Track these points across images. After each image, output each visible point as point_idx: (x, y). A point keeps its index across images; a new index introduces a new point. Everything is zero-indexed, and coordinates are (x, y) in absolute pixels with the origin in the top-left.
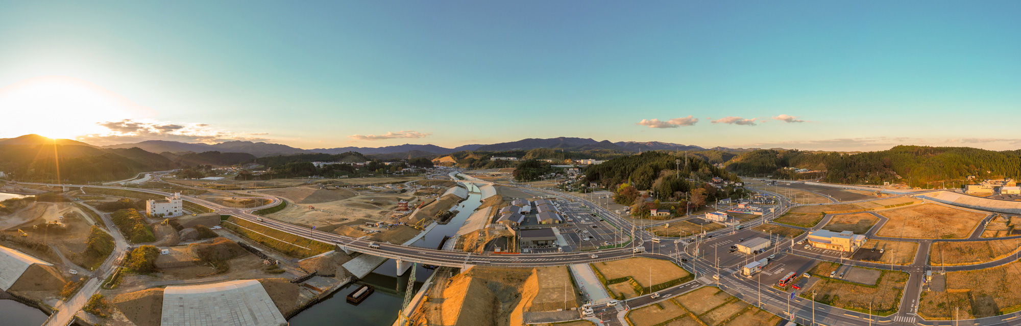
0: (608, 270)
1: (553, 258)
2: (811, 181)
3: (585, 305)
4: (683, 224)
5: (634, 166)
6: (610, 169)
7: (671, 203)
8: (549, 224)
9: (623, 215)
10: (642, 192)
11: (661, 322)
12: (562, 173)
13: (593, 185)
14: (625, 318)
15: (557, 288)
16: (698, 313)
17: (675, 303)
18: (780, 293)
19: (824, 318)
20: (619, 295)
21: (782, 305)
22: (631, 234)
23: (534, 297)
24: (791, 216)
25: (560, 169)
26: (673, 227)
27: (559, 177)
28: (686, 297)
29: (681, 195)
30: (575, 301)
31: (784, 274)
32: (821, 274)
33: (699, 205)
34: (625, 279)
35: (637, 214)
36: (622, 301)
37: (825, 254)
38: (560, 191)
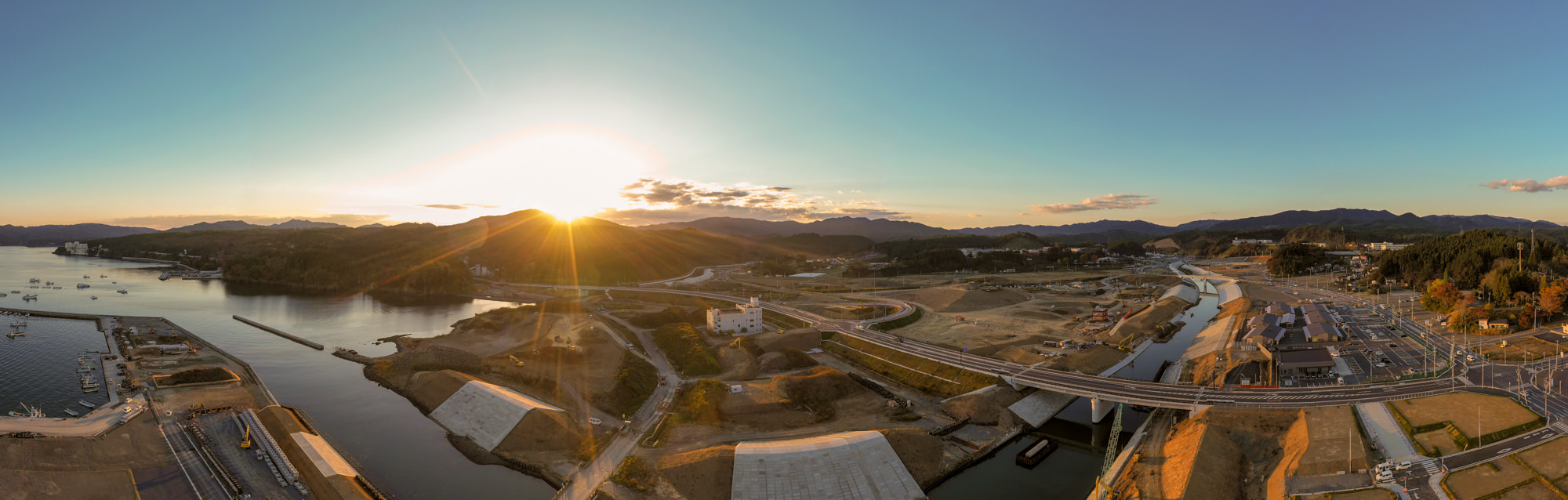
0: (1414, 412)
1: (1329, 393)
3: (1380, 466)
4: (1529, 342)
5: (1452, 252)
6: (1416, 256)
7: (1509, 308)
8: (1321, 341)
9: (1436, 329)
10: (1465, 293)
11: (1497, 490)
12: (1342, 263)
13: (1391, 282)
14: (1440, 484)
15: (1336, 439)
16: (1553, 477)
17: (1518, 462)
20: (1432, 450)
22: (1449, 357)
23: (1302, 453)
25: (1338, 257)
26: (1513, 346)
27: (1337, 269)
28: (1534, 452)
29: (1525, 297)
30: (1365, 460)
33: (1553, 313)
34: (1441, 426)
35: (1458, 326)
36: (1436, 459)
38: (1340, 291)
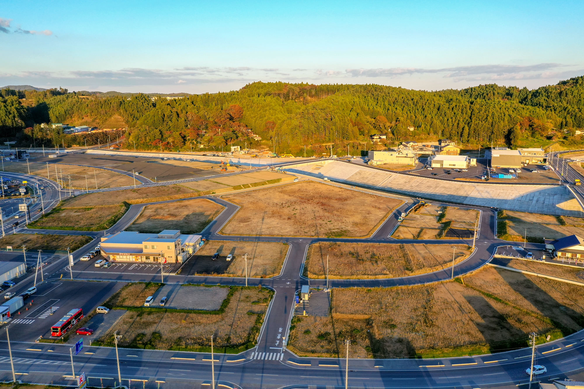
2: (98, 149)
18: (53, 348)
19: (138, 370)
21: (59, 366)
24: (63, 214)
31: (57, 316)
32: (128, 303)
37: (134, 270)
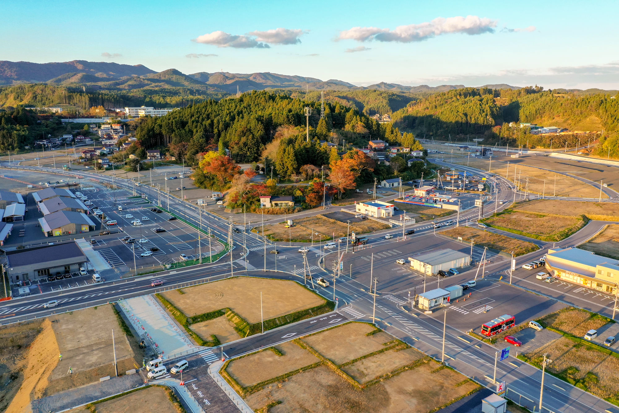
0: (188, 301)
1: (84, 294)
3: (151, 363)
4: (317, 221)
5: (227, 119)
6: (183, 124)
7: (295, 184)
8: (66, 234)
9: (211, 208)
10: (245, 167)
11: (281, 374)
12: (87, 134)
13: (153, 156)
14: (220, 373)
15: (96, 344)
16: (339, 361)
17: (302, 346)
18: (480, 345)
20: (210, 339)
22: (226, 240)
23: (52, 368)
25: (81, 126)
26: (298, 226)
27: (81, 141)
28: (321, 337)
29: (313, 170)
30: (133, 359)
31: (490, 315)
32: (564, 328)
33: (344, 189)
34: (220, 313)
35: (236, 204)
36: (215, 348)
38: (87, 170)
